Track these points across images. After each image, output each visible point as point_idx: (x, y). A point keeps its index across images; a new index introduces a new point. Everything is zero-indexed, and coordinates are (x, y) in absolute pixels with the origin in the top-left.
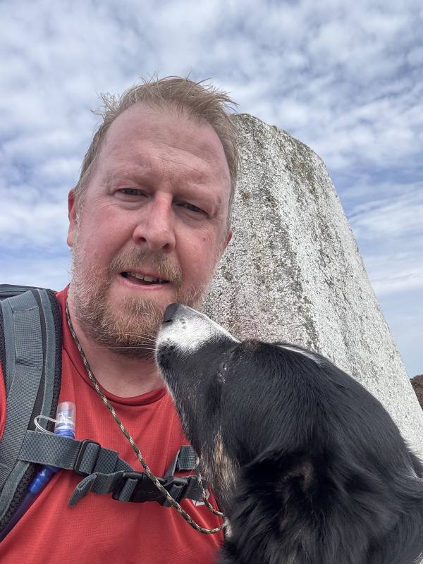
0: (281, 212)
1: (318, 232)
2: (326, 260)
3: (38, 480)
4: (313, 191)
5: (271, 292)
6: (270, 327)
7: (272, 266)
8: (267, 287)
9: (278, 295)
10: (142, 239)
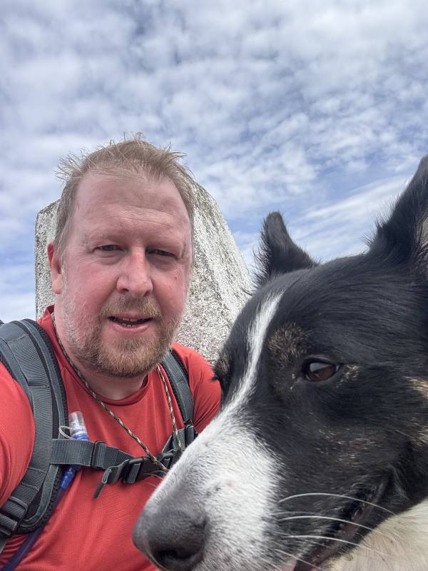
0: (199, 240)
1: (223, 256)
2: (232, 278)
3: (66, 477)
4: (214, 224)
5: (200, 301)
6: (202, 328)
7: (198, 281)
8: (196, 297)
9: (205, 303)
10: (125, 290)
